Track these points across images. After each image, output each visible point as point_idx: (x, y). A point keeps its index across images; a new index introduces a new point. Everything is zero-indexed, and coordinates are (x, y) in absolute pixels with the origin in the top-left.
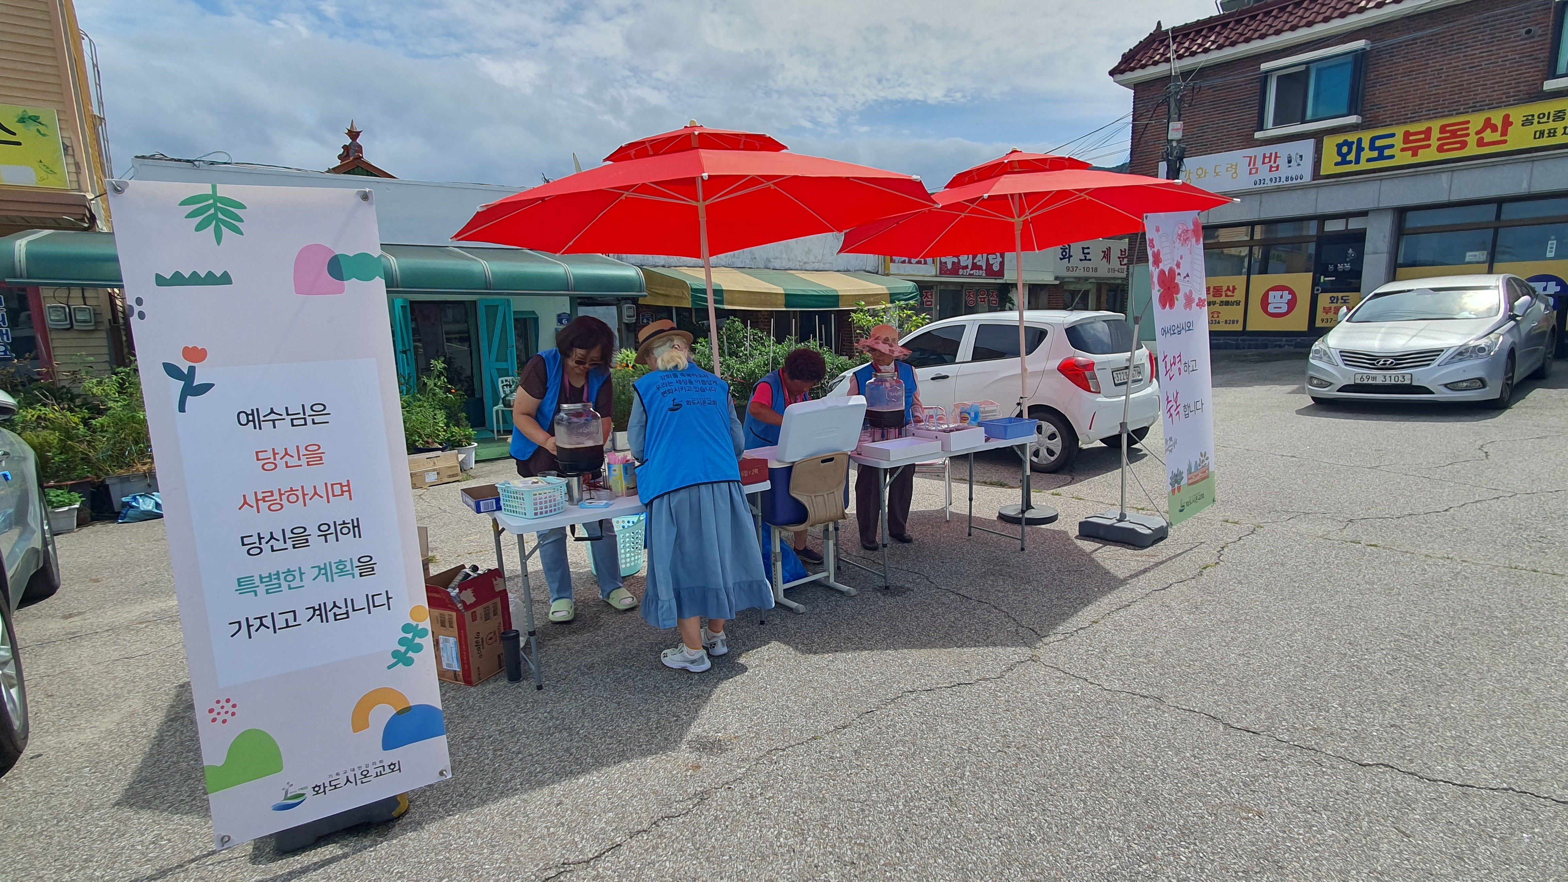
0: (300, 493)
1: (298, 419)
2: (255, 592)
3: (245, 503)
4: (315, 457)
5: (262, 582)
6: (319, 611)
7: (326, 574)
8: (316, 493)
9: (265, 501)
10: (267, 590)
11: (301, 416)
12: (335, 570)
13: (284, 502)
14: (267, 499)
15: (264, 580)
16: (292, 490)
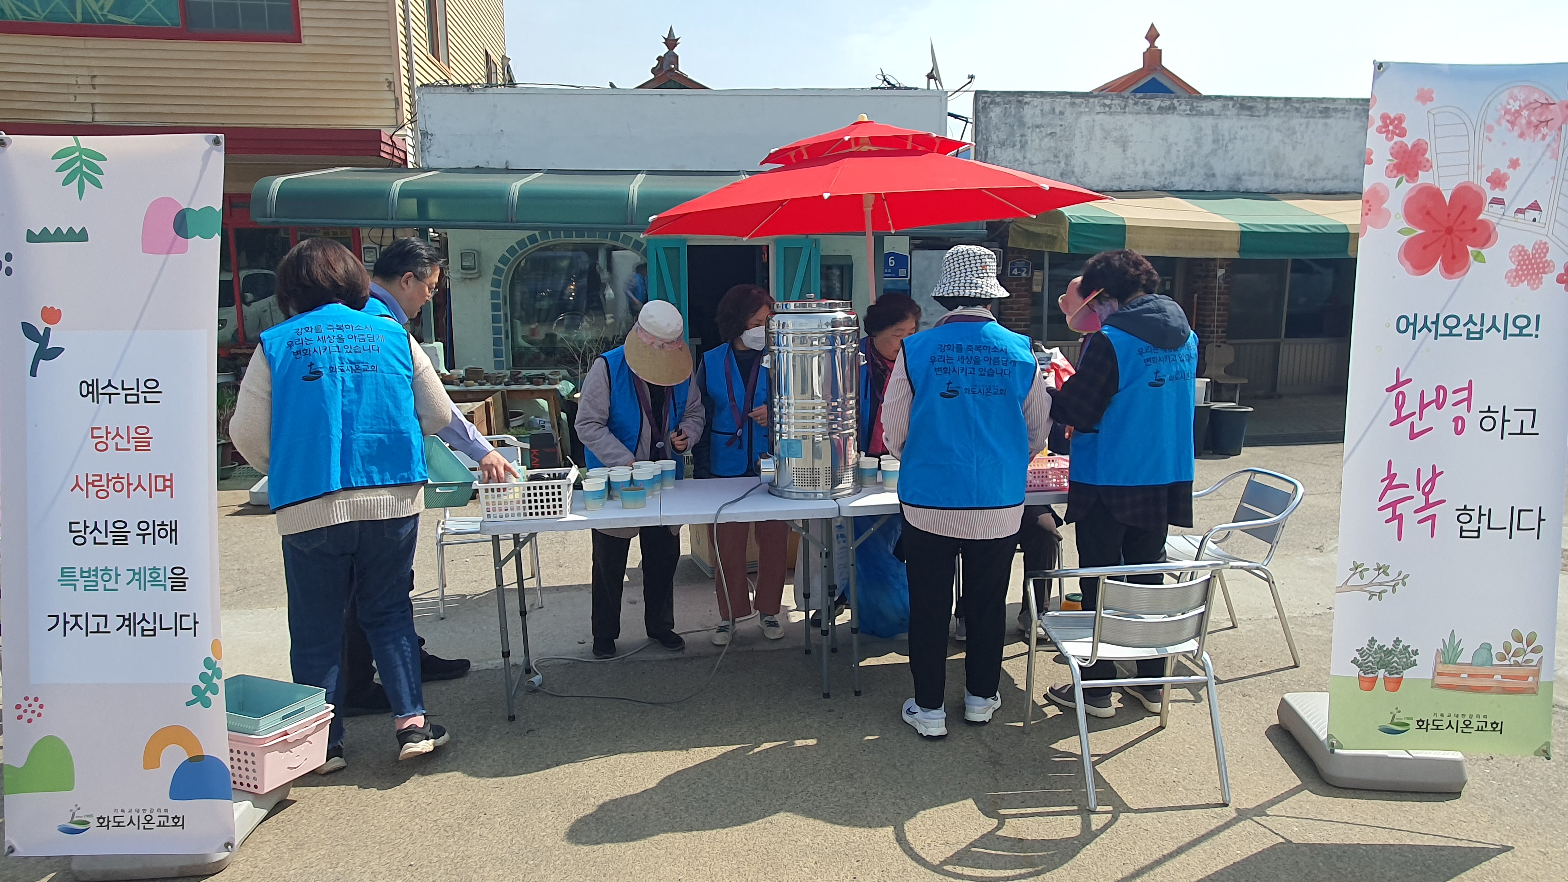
0: (125, 481)
1: (132, 396)
2: (75, 585)
3: (77, 485)
4: (143, 442)
5: (82, 577)
6: (128, 621)
7: (139, 580)
8: (140, 485)
9: (94, 486)
10: (86, 586)
11: (135, 392)
12: (148, 578)
13: (111, 490)
14: (96, 483)
15: (85, 574)
16: (118, 477)
